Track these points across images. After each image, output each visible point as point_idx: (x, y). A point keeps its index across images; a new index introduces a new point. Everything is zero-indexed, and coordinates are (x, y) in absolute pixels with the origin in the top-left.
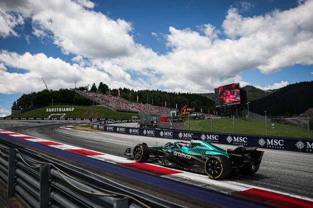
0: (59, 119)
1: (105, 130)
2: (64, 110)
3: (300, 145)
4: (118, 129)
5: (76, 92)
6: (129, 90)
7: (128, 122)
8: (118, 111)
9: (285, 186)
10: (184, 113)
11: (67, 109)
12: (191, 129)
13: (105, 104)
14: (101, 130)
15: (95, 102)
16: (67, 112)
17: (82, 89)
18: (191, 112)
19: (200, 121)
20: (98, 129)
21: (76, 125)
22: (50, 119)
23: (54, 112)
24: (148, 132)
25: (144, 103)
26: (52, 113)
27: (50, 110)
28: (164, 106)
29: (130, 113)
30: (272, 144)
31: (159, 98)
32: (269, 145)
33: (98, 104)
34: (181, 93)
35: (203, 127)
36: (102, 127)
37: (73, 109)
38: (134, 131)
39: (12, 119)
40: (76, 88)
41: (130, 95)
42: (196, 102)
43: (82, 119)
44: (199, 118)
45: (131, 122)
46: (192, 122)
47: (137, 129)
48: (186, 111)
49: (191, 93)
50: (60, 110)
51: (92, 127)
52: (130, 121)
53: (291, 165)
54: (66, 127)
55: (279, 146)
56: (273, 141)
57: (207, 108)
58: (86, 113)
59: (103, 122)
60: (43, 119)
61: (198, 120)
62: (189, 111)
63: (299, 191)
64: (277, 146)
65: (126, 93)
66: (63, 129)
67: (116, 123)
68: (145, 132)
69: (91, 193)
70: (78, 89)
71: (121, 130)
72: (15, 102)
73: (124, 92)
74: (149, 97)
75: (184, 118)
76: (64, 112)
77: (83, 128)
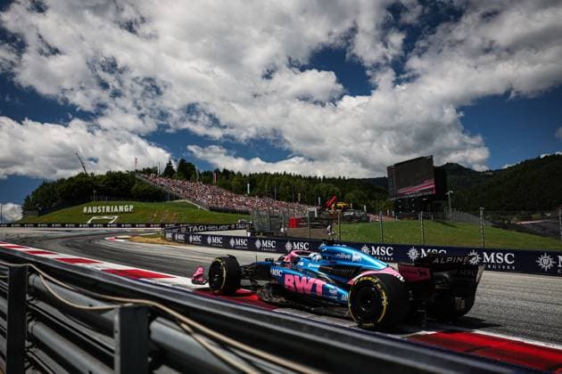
0: (105, 226)
1: (187, 242)
2: (116, 210)
3: (546, 262)
4: (209, 240)
5: (137, 176)
6: (233, 173)
7: (230, 229)
8: (212, 209)
9: (515, 326)
10: (332, 211)
11: (121, 208)
12: (343, 239)
13: (189, 198)
14: (179, 242)
15: (171, 194)
16: (122, 213)
17: (148, 171)
18: (345, 209)
19: (361, 224)
20: (173, 240)
21: (135, 234)
22: (91, 226)
23: (96, 214)
24: (265, 244)
25: (260, 197)
26: (92, 214)
27: (90, 211)
28: (296, 200)
29: (234, 215)
30: (493, 261)
31: (287, 187)
32: (487, 264)
33: (177, 198)
34: (327, 177)
35: (367, 236)
36: (181, 237)
37: (131, 207)
38: (238, 243)
39: (22, 225)
40: (137, 171)
41: (234, 182)
42: (355, 194)
43: (148, 226)
44: (360, 220)
45: (235, 229)
46: (346, 227)
47: (244, 238)
48: (336, 207)
49: (346, 178)
50: (108, 210)
51: (164, 238)
52: (233, 226)
53: (527, 294)
54: (117, 238)
55: (506, 264)
56: (495, 256)
57: (374, 204)
58: (155, 215)
59: (184, 230)
60: (77, 226)
61: (358, 222)
62: (340, 208)
63: (542, 334)
64: (502, 265)
65: (227, 178)
66: (111, 241)
67: (207, 230)
68: (258, 244)
69: (88, 307)
70: (141, 172)
71: (214, 241)
72: (28, 197)
73: (224, 177)
74: (269, 185)
75: (331, 220)
76: (116, 214)
77: (147, 239)
